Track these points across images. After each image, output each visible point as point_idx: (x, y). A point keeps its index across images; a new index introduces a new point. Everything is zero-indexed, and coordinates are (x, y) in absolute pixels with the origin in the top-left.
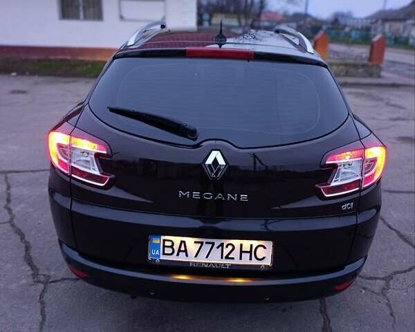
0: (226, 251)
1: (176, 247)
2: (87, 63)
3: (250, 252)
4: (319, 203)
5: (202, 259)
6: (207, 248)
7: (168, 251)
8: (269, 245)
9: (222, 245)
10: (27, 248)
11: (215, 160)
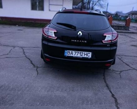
0: (81, 54)
1: (70, 53)
2: (38, 23)
3: (86, 55)
4: (102, 44)
5: (76, 56)
6: (77, 53)
7: (69, 54)
8: (91, 53)
9: (80, 53)
10: (31, 61)
11: (80, 33)
